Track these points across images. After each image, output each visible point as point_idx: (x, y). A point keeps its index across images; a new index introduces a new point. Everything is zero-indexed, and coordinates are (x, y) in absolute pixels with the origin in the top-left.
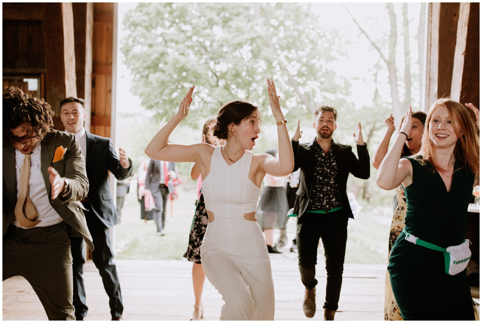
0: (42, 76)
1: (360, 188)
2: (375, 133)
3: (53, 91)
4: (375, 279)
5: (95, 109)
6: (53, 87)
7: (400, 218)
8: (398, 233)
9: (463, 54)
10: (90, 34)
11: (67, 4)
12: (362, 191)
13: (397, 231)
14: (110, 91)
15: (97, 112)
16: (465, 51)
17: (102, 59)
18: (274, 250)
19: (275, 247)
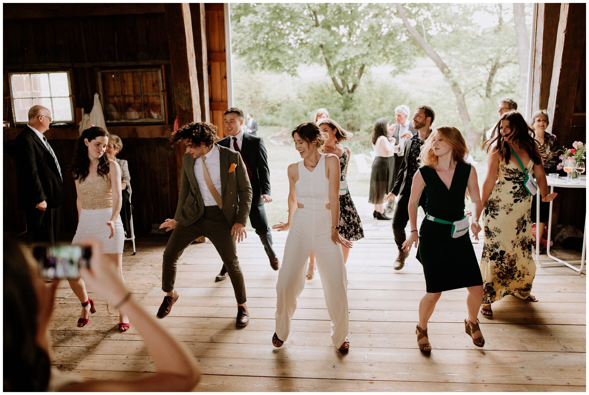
0: (163, 67)
1: (480, 135)
2: (498, 70)
3: (179, 87)
4: (476, 244)
5: (212, 96)
6: (179, 83)
7: (500, 190)
8: (496, 202)
9: (564, 32)
10: (203, 25)
11: (185, 4)
12: (482, 138)
13: (494, 200)
14: (225, 77)
15: (214, 97)
16: (566, 30)
17: (216, 46)
18: (384, 216)
19: (384, 214)
